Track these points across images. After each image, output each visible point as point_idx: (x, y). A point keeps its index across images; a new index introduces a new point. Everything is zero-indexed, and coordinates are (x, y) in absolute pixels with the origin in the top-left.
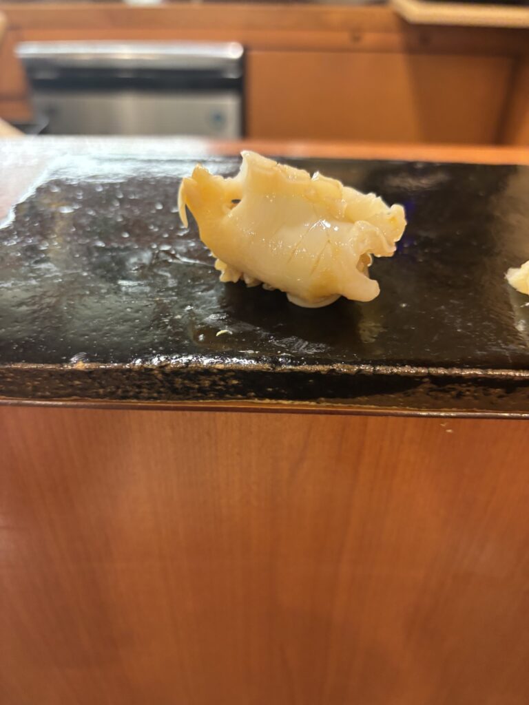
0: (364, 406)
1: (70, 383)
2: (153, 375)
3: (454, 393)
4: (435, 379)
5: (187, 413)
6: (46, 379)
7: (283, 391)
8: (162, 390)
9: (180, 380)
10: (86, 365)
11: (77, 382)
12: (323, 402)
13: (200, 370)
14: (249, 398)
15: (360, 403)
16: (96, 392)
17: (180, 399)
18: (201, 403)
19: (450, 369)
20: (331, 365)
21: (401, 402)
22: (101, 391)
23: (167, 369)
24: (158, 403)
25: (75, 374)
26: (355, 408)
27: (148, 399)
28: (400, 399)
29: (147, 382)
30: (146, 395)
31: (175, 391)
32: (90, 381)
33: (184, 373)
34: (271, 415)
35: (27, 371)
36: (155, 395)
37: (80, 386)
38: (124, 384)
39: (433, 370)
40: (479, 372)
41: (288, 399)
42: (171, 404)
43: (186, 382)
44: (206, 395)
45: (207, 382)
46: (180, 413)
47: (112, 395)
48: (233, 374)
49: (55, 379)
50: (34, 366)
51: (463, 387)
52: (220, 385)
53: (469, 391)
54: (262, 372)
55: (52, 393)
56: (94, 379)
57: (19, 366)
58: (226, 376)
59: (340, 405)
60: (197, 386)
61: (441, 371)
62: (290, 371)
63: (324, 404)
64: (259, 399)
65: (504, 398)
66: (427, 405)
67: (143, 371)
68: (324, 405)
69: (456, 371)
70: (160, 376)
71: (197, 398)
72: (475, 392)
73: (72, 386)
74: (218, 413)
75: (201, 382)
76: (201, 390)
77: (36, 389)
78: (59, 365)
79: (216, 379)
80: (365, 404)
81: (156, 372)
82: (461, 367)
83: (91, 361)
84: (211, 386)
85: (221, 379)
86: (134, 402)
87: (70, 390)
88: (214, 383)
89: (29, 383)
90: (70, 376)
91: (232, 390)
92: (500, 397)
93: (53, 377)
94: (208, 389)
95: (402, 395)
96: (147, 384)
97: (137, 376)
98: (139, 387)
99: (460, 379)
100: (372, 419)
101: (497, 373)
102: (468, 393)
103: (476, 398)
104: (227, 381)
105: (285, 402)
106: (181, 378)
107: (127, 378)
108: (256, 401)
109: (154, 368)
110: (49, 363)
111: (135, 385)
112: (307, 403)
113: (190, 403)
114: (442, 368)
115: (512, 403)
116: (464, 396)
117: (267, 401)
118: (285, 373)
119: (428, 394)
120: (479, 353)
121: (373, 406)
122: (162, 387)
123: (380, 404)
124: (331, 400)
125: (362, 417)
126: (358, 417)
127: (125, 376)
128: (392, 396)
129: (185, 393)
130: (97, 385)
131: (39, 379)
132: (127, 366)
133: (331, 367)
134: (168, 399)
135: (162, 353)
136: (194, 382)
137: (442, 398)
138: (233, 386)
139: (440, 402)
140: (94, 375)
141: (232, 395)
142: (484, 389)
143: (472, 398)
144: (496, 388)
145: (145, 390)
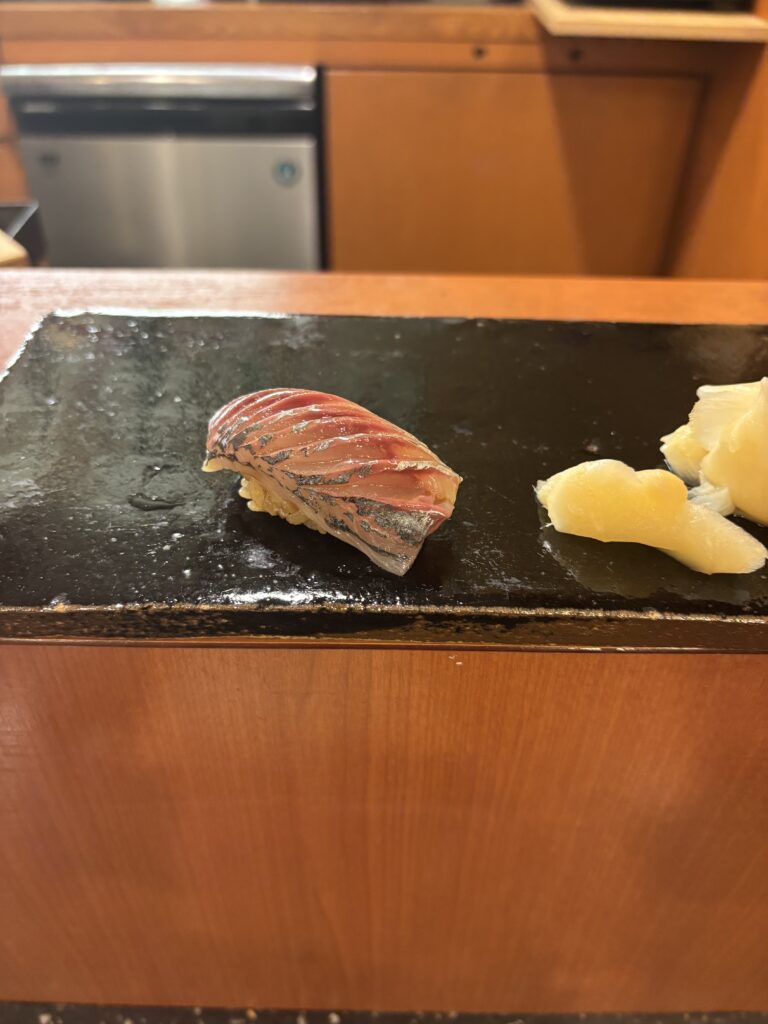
0: (366, 640)
1: (52, 624)
2: (137, 615)
4: (428, 616)
5: (180, 650)
6: (26, 620)
7: (277, 628)
8: (149, 628)
9: (165, 619)
10: (67, 607)
11: (59, 623)
12: (322, 637)
14: (243, 634)
15: (362, 637)
16: (80, 631)
17: (170, 637)
18: (193, 640)
19: (441, 607)
21: (402, 636)
22: (86, 630)
23: (150, 610)
24: (147, 641)
25: (57, 616)
26: (358, 642)
27: (136, 636)
28: (400, 633)
29: (131, 622)
30: (133, 633)
31: (162, 630)
32: (72, 622)
33: (168, 615)
34: (269, 651)
35: (5, 613)
36: (143, 633)
37: (63, 626)
38: (108, 624)
39: (424, 609)
41: (285, 634)
42: (161, 641)
43: (173, 621)
44: (197, 632)
45: (195, 621)
46: (171, 650)
47: (97, 634)
49: (35, 620)
50: (12, 609)
51: (459, 623)
52: (209, 624)
53: (468, 627)
55: (33, 632)
56: (76, 620)
58: (214, 616)
59: (341, 639)
60: (185, 625)
61: (433, 609)
64: (254, 635)
65: (508, 633)
67: (125, 612)
68: (325, 640)
69: (448, 609)
70: (144, 617)
71: (188, 635)
72: (475, 627)
73: (54, 626)
74: (212, 650)
75: (188, 621)
76: (189, 628)
77: (16, 629)
78: (38, 607)
79: (204, 618)
80: (367, 638)
81: (140, 613)
82: (454, 604)
83: (73, 603)
84: (199, 625)
85: (208, 619)
86: (121, 640)
87: (53, 630)
88: (202, 623)
89: (8, 624)
90: (51, 618)
91: (223, 628)
92: (502, 632)
93: (33, 619)
94: (197, 627)
95: (401, 630)
96: (132, 624)
97: (120, 617)
98: (124, 626)
99: (452, 617)
100: (374, 652)
103: (478, 632)
104: (216, 620)
105: (282, 637)
107: (111, 619)
108: (252, 636)
109: (136, 610)
110: (27, 606)
111: (119, 624)
112: (306, 638)
113: (181, 641)
114: (432, 606)
115: (517, 636)
116: (464, 631)
117: (264, 636)
119: (426, 629)
120: (476, 587)
121: (375, 640)
123: (382, 637)
124: (331, 635)
127: (108, 617)
128: (391, 630)
129: (174, 631)
130: (80, 625)
131: (18, 620)
132: (108, 609)
134: (157, 637)
136: (182, 622)
137: (442, 632)
138: (223, 624)
139: (442, 636)
140: (76, 617)
141: (224, 632)
142: (483, 625)
143: (474, 633)
144: (494, 624)
145: (131, 629)
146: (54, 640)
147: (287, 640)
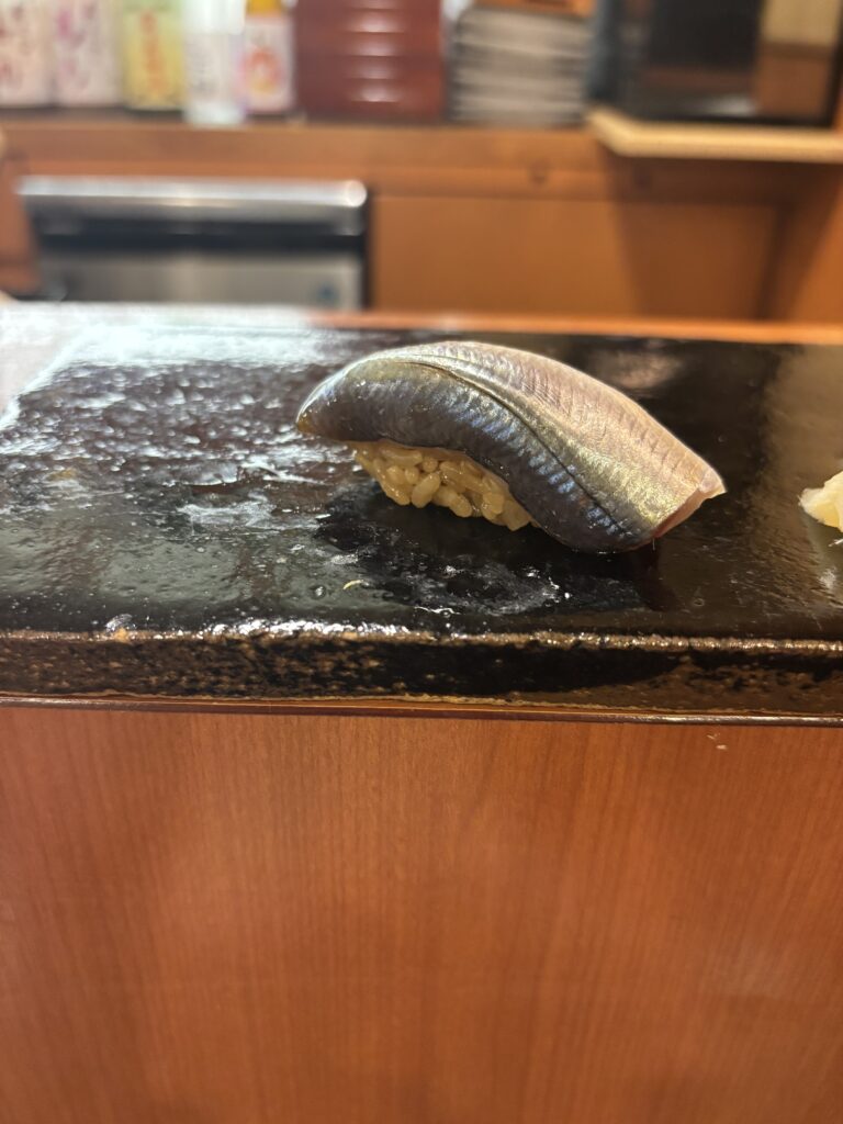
0: (585, 706)
1: (102, 665)
2: (240, 651)
3: (728, 681)
4: (699, 657)
5: (294, 719)
6: (63, 658)
7: (452, 679)
8: (253, 677)
9: (284, 660)
10: (131, 633)
11: (115, 665)
12: (516, 699)
13: (317, 642)
14: (396, 692)
15: (578, 701)
16: (145, 682)
17: (283, 695)
18: (318, 702)
19: (723, 640)
20: (531, 633)
22: (153, 679)
23: (264, 641)
24: (246, 701)
25: (113, 649)
26: (569, 710)
27: (230, 693)
28: (642, 693)
29: (229, 664)
30: (226, 687)
31: (274, 680)
32: (136, 661)
33: (291, 648)
34: (430, 722)
35: (34, 645)
36: (242, 687)
37: (119, 671)
38: (192, 669)
39: (696, 643)
40: (771, 645)
41: (459, 693)
42: (267, 702)
43: (294, 663)
44: (326, 686)
45: (328, 664)
46: (282, 718)
47: (171, 687)
48: (371, 648)
49: (78, 659)
50: (44, 636)
51: (744, 670)
52: (348, 669)
53: (754, 678)
54: (418, 645)
55: (72, 683)
56: (142, 658)
57: (20, 635)
58: (360, 652)
59: (544, 704)
60: (311, 671)
61: (711, 644)
62: (464, 644)
63: (518, 703)
64: (411, 695)
65: (812, 691)
66: (686, 703)
67: (225, 643)
69: (733, 643)
70: (251, 653)
71: (310, 693)
72: (765, 678)
73: (106, 671)
74: (343, 719)
75: (318, 664)
76: (317, 678)
77: (46, 676)
78: (86, 634)
79: (344, 657)
80: (585, 704)
81: (246, 646)
82: (742, 636)
83: (140, 628)
84: (333, 671)
85: (351, 659)
86: (205, 700)
87: (102, 679)
88: (340, 666)
89: (35, 666)
90: (104, 653)
91: (368, 678)
92: (805, 687)
93: (76, 655)
94: (330, 676)
95: (646, 686)
96: (230, 668)
97: (214, 654)
99: (740, 657)
100: (595, 727)
101: (800, 645)
102: (752, 681)
103: (765, 690)
105: (455, 699)
106: (286, 657)
107: (198, 657)
108: (408, 697)
109: (243, 638)
110: (70, 631)
111: (209, 669)
112: (491, 700)
113: (299, 702)
114: (710, 638)
115: (823, 698)
116: (747, 686)
117: (426, 697)
118: (456, 648)
119: (687, 684)
121: (598, 707)
122: (253, 673)
123: (610, 702)
124: (531, 695)
125: (581, 724)
126: (574, 725)
127: (193, 654)
128: (629, 687)
129: (290, 684)
130: (147, 668)
131: (54, 658)
132: (200, 636)
133: (531, 638)
134: (263, 694)
135: (257, 616)
136: (307, 665)
137: (710, 690)
138: (371, 670)
139: (706, 698)
140: (144, 652)
141: (368, 687)
142: (779, 675)
143: (759, 690)
144: (798, 672)
145: (225, 678)
147: (459, 705)
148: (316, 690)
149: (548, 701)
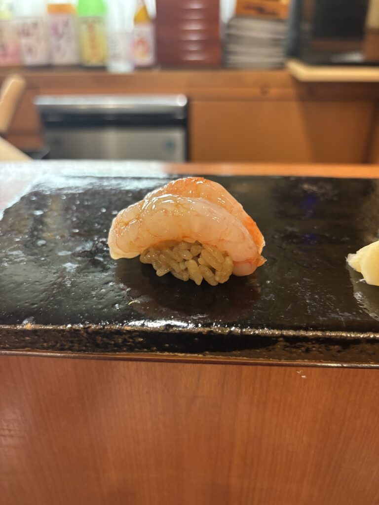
0: (239, 358)
1: (22, 338)
4: (287, 339)
5: (108, 362)
6: (5, 335)
10: (33, 326)
11: (28, 338)
12: (208, 355)
14: (152, 351)
15: (236, 356)
16: (42, 345)
17: (102, 352)
18: (119, 355)
19: (298, 331)
21: (265, 355)
22: (45, 344)
23: (90, 330)
24: (87, 354)
25: (25, 332)
26: (233, 359)
27: (79, 351)
28: (264, 353)
34: (169, 364)
36: (84, 348)
37: (30, 341)
42: (96, 355)
46: (103, 362)
49: (11, 336)
52: (129, 342)
53: (315, 348)
60: (113, 342)
64: (160, 352)
65: (343, 353)
66: (286, 357)
68: (209, 357)
69: (302, 333)
70: (85, 335)
71: (115, 351)
72: (319, 348)
73: (24, 341)
74: (130, 362)
76: (116, 345)
78: (13, 326)
79: (126, 337)
86: (69, 354)
87: (23, 344)
88: (125, 341)
90: (22, 334)
92: (339, 352)
93: (10, 334)
95: (265, 350)
100: (244, 367)
101: (333, 334)
102: (314, 349)
103: (321, 352)
104: (134, 338)
105: (179, 354)
108: (158, 353)
110: (6, 325)
111: (68, 341)
112: (196, 355)
113: (110, 355)
115: (349, 356)
117: (167, 353)
119: (284, 350)
120: (321, 318)
121: (245, 358)
123: (250, 356)
124: (214, 353)
125: (238, 366)
126: (235, 366)
128: (257, 350)
130: (42, 340)
131: (1, 335)
132: (61, 327)
134: (94, 352)
137: (295, 352)
138: (139, 342)
139: (294, 355)
140: (39, 334)
141: (140, 349)
142: (326, 346)
143: (318, 353)
144: (334, 345)
145: (76, 345)
146: (24, 353)
147: (182, 357)
148: (116, 350)
149: (222, 356)
